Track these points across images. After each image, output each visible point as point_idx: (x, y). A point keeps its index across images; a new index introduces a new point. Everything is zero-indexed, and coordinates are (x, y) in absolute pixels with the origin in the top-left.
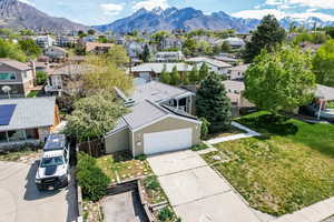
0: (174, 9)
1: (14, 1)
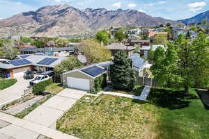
1: (136, 12)
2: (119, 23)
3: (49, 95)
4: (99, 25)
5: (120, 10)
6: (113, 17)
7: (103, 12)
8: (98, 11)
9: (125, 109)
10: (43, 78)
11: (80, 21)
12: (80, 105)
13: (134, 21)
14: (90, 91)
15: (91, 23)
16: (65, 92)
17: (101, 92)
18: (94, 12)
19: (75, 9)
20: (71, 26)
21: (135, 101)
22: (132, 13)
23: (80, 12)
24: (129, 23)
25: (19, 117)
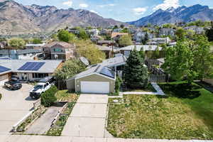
0: (184, 7)
1: (88, 12)
2: (72, 23)
4: (49, 24)
5: (71, 10)
6: (64, 16)
7: (53, 10)
8: (47, 9)
10: (45, 86)
11: (25, 19)
13: (86, 21)
15: (39, 21)
18: (43, 10)
19: (18, 4)
20: (14, 24)
22: (84, 13)
23: (25, 8)
24: (81, 23)
25: (54, 135)
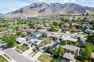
1: (74, 4)
2: (66, 10)
3: (36, 53)
6: (63, 7)
7: (58, 5)
8: (56, 4)
9: (48, 58)
11: (48, 9)
12: (41, 56)
13: (73, 9)
14: (43, 53)
15: (53, 10)
16: (39, 52)
17: (45, 53)
19: (46, 4)
21: (50, 56)
22: (72, 5)
24: (70, 10)
25: (32, 57)
